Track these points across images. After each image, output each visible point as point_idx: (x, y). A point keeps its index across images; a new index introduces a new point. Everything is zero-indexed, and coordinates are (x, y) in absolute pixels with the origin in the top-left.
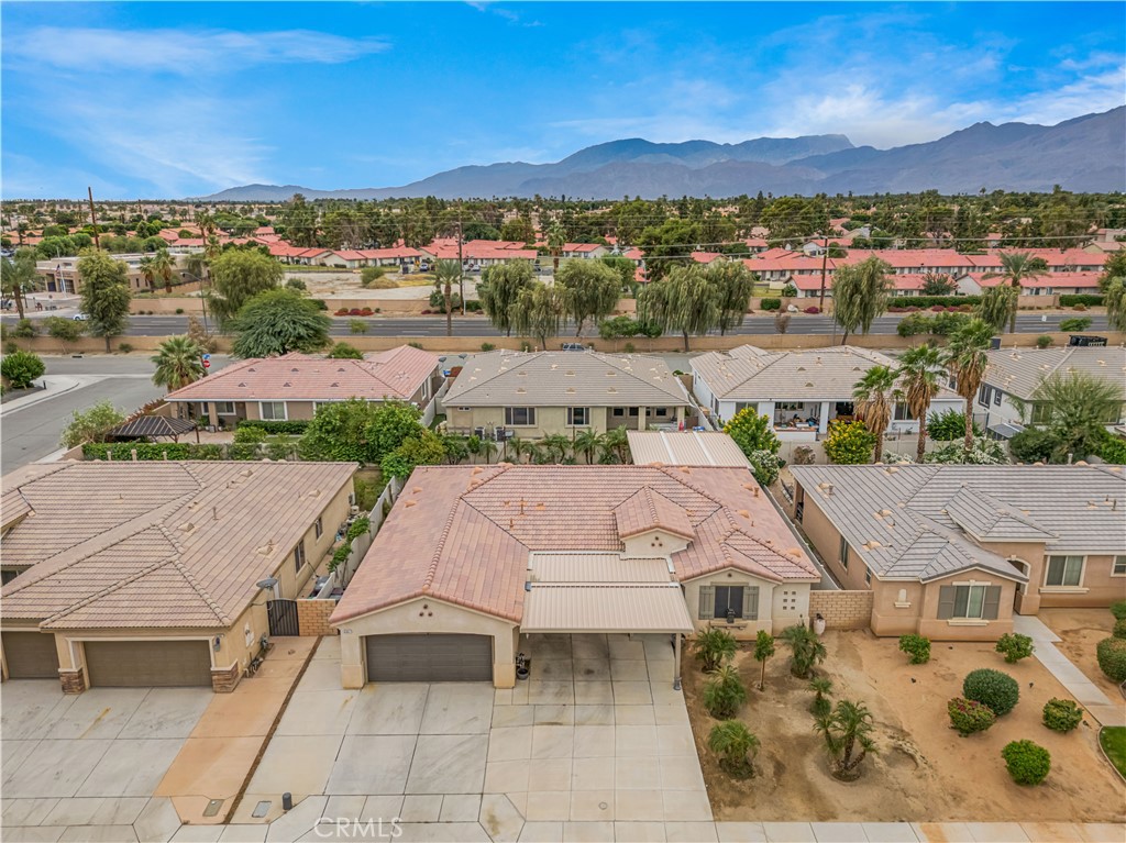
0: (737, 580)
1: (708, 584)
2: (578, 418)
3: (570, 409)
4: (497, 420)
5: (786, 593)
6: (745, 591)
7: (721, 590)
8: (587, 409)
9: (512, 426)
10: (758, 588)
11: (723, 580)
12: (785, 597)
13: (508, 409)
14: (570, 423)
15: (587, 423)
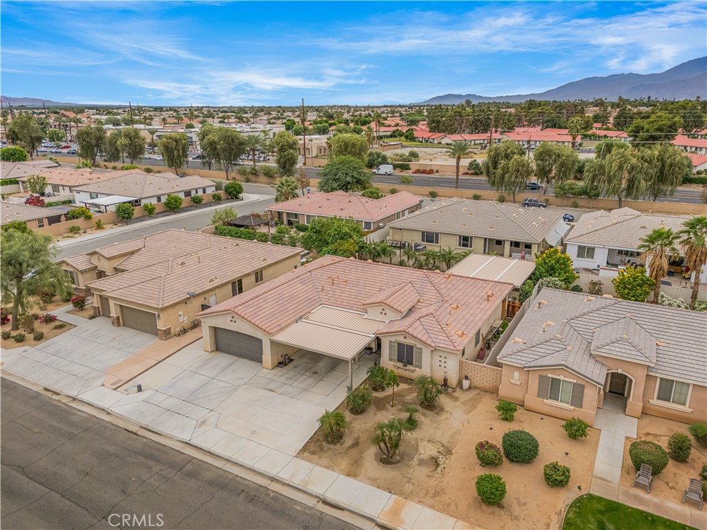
0: (409, 341)
1: (394, 340)
2: (465, 242)
3: (460, 237)
4: (417, 238)
5: (441, 356)
6: (414, 349)
7: (400, 345)
8: (471, 238)
9: (425, 243)
10: (421, 349)
11: (401, 339)
12: (440, 359)
13: (423, 233)
14: (460, 245)
15: (471, 247)
